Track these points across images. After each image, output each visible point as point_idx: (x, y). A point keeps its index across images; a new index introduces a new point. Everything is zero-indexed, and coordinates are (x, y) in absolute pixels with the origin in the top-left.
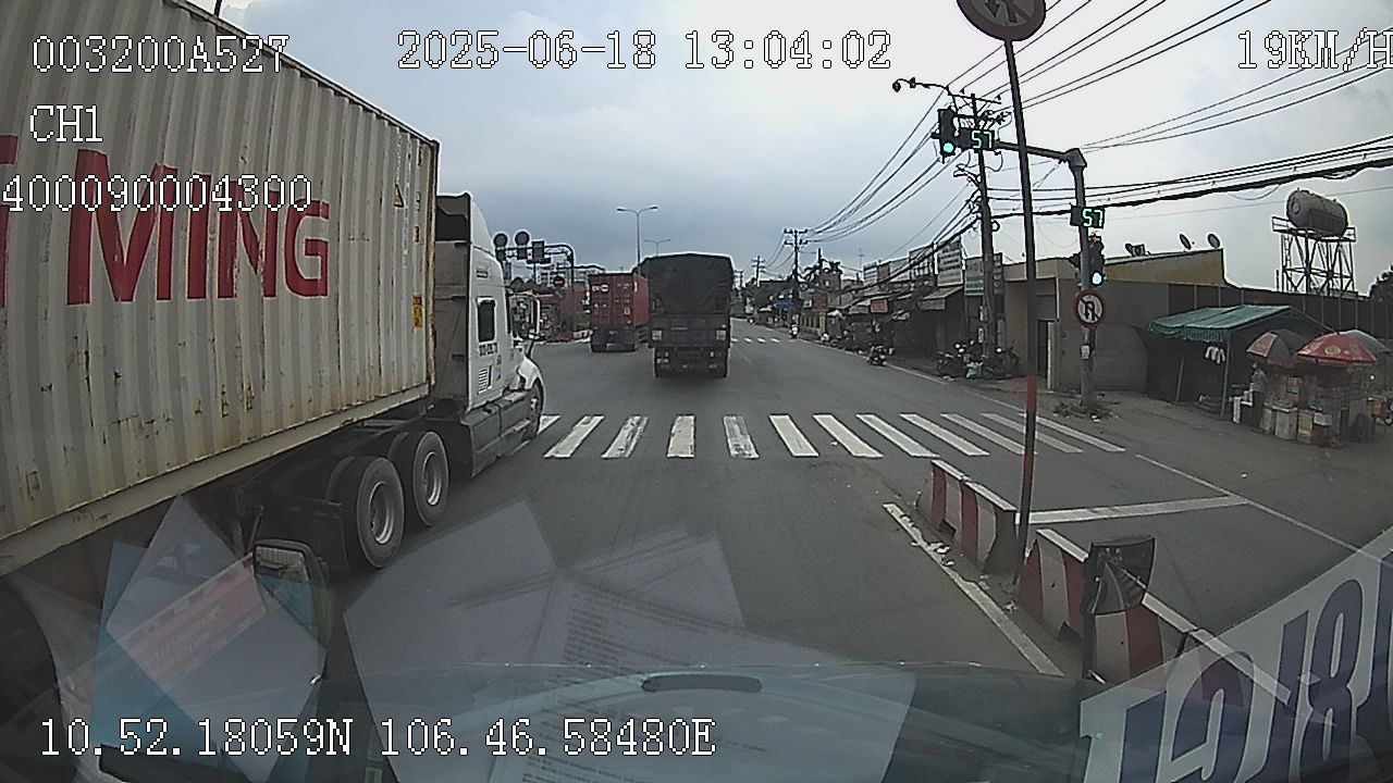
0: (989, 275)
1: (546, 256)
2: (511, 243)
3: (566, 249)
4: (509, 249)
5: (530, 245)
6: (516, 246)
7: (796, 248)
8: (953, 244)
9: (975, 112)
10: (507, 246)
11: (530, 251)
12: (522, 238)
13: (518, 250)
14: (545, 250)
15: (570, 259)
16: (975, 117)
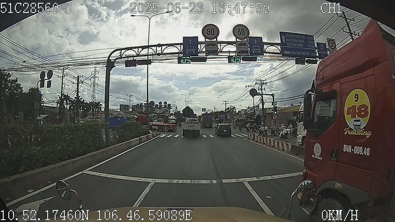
0: (263, 112)
1: (171, 107)
2: (163, 104)
3: (175, 106)
4: (163, 105)
5: (167, 104)
6: (164, 104)
7: (226, 105)
8: (258, 106)
9: (261, 83)
10: (162, 104)
11: (167, 106)
12: (165, 103)
13: (165, 106)
14: (171, 106)
15: (176, 108)
16: (261, 84)
